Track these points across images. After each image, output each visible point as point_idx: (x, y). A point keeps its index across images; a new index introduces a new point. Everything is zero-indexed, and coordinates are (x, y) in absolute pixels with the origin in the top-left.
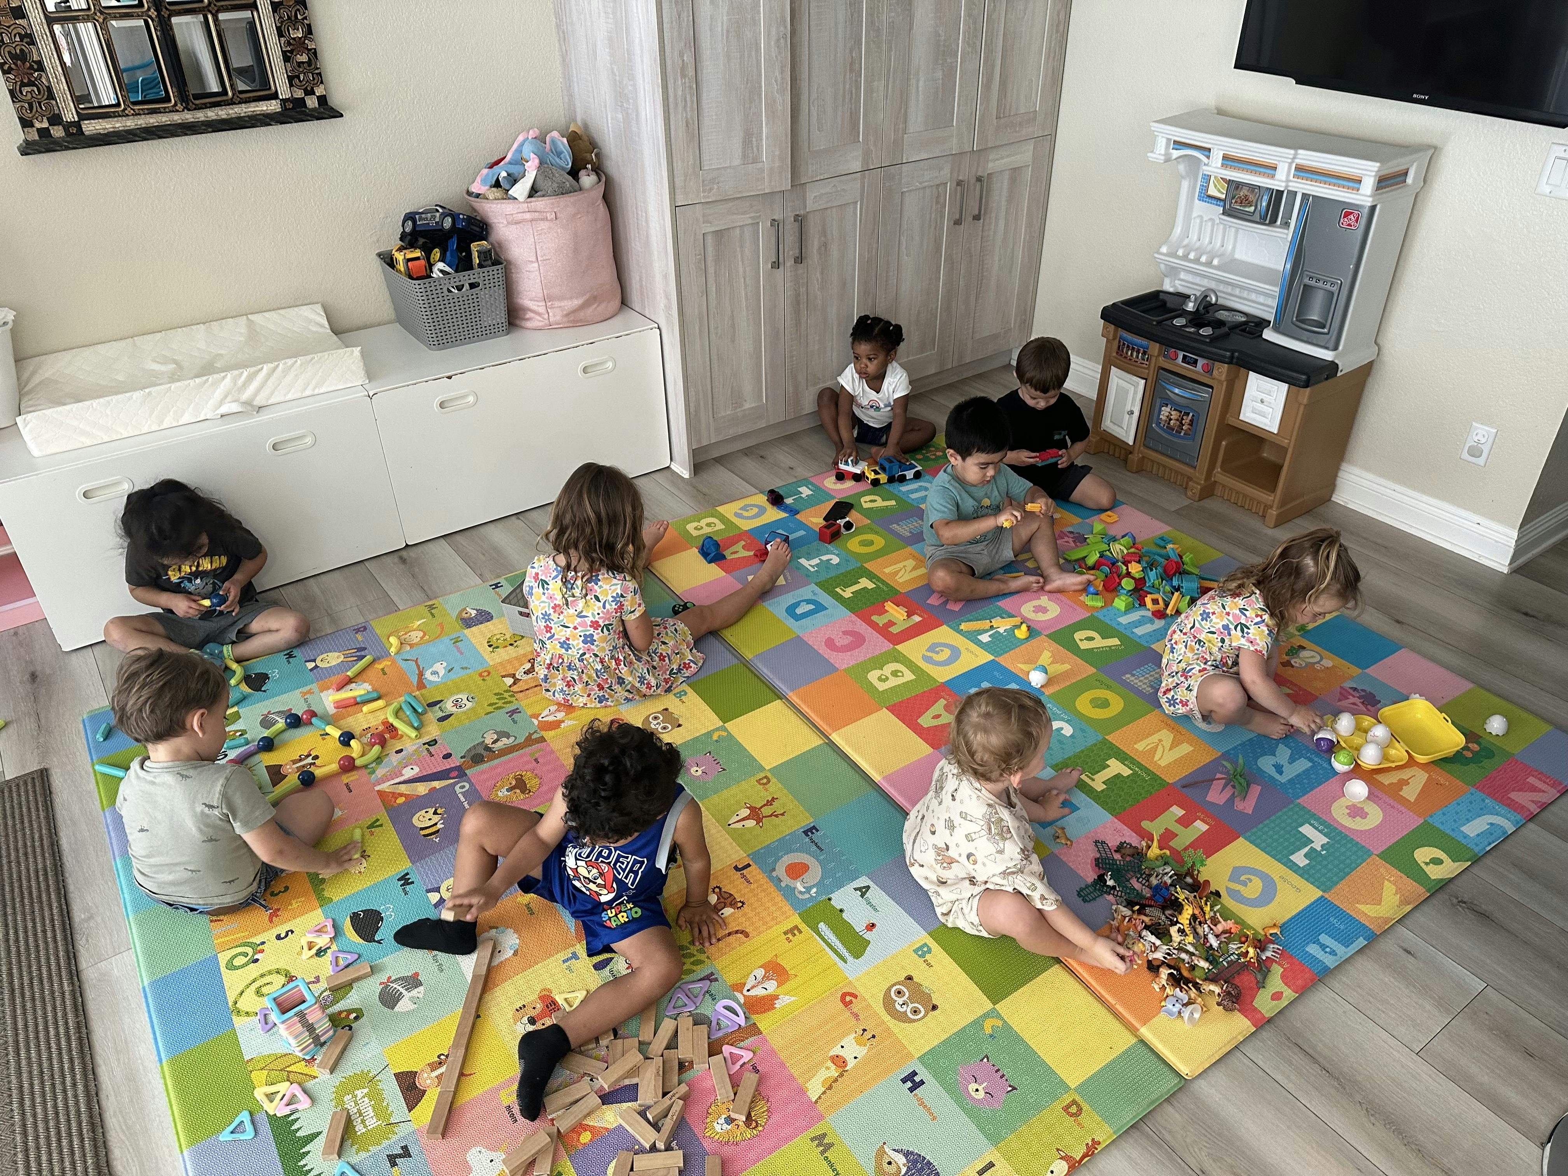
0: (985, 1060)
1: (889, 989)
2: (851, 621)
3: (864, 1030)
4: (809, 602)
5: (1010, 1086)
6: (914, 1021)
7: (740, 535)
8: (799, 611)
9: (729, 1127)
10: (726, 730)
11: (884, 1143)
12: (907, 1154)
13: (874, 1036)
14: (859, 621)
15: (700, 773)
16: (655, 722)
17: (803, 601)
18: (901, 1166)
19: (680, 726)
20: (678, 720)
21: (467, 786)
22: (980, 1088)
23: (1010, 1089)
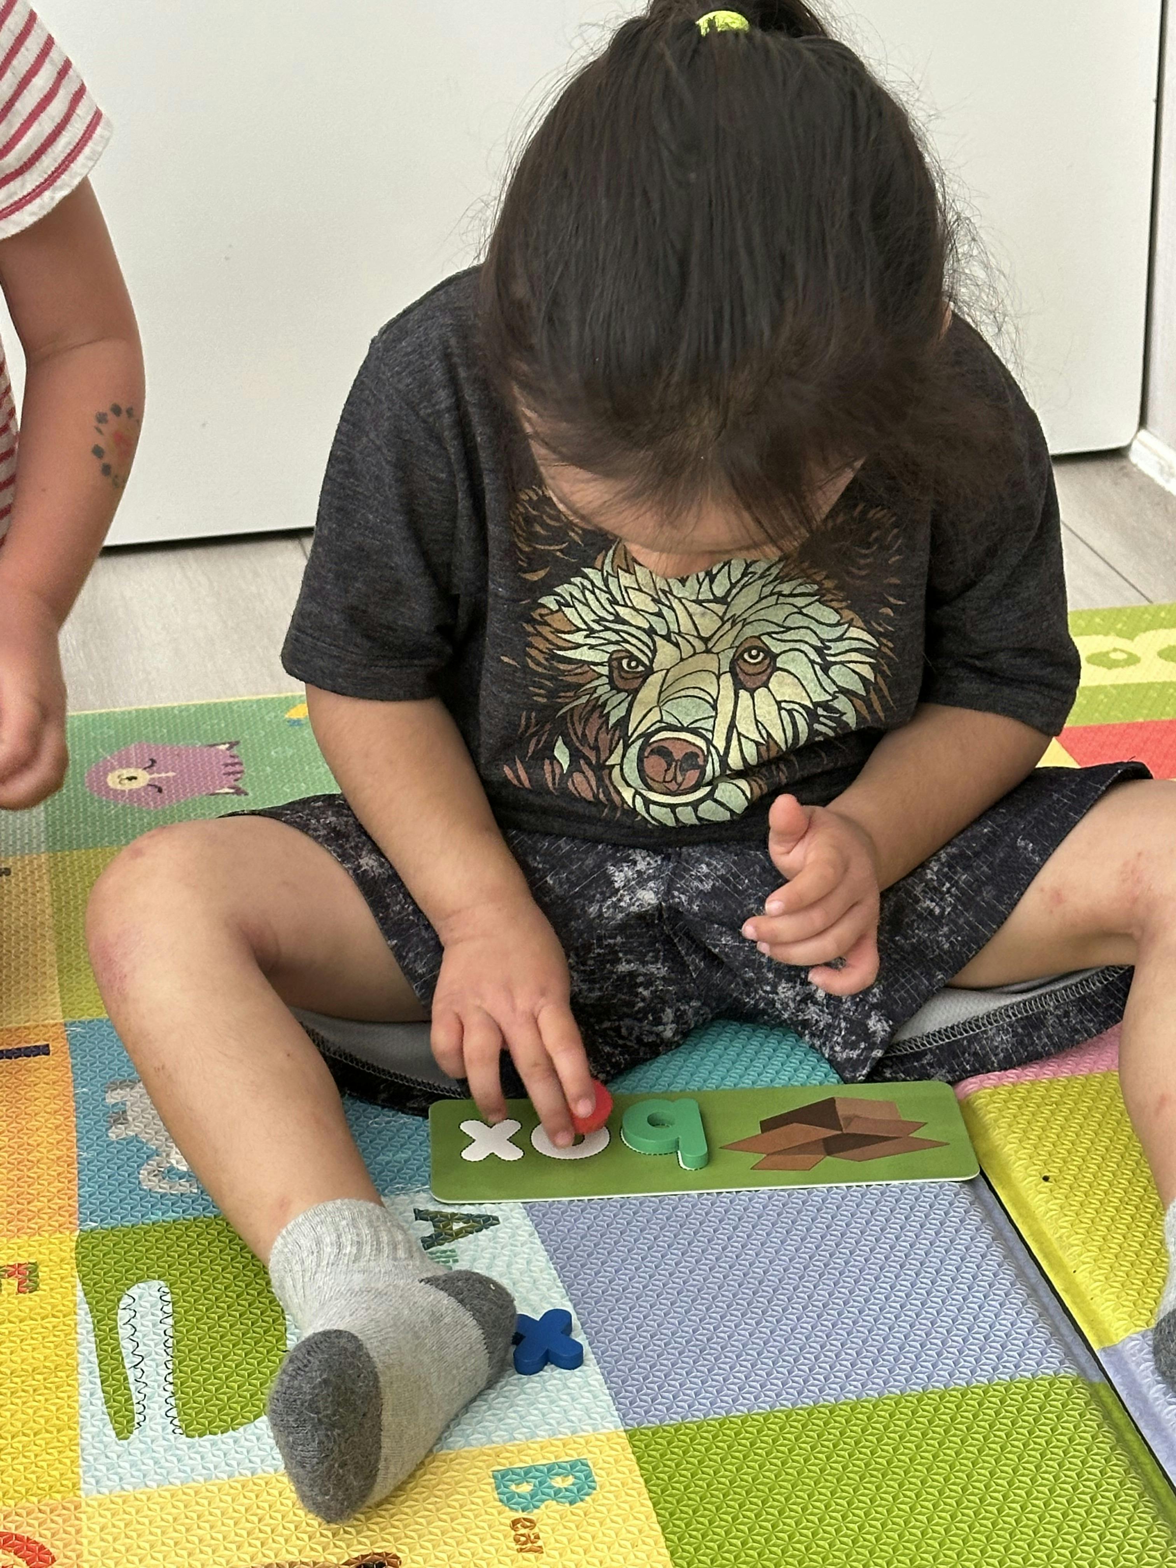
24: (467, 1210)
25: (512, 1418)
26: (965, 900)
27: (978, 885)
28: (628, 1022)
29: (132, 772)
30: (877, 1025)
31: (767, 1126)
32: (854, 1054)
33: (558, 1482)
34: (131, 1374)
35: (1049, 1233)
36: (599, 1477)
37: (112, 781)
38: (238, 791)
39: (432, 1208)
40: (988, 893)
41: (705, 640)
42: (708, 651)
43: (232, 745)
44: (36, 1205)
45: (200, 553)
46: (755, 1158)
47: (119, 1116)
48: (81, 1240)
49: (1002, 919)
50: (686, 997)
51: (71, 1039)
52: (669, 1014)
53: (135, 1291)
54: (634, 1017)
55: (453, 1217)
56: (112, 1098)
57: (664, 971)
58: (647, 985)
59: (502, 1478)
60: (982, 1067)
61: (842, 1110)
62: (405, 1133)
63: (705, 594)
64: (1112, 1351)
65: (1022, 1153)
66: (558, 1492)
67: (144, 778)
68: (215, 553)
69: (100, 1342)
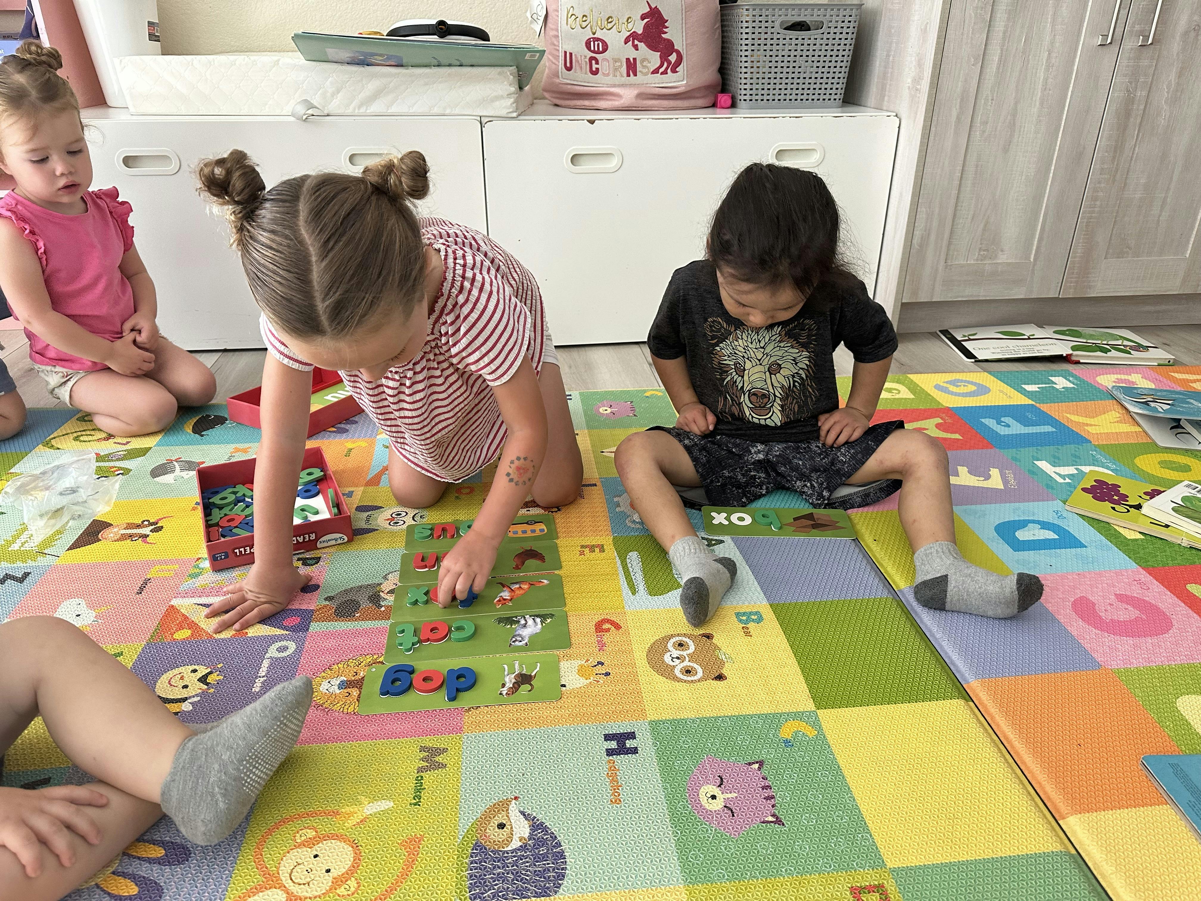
0: (756, 766)
1: (672, 636)
2: (1139, 582)
3: (601, 663)
4: (1045, 525)
5: (773, 815)
6: (680, 680)
7: (936, 410)
8: (1022, 535)
9: (338, 691)
10: (816, 724)
11: (516, 798)
12: (537, 826)
13: (607, 674)
14: (1156, 587)
15: (717, 805)
16: (676, 653)
17: (1034, 522)
18: (516, 837)
19: (720, 677)
20: (722, 663)
21: (292, 646)
22: (721, 797)
23: (771, 819)
24: (715, 538)
25: (737, 598)
26: (853, 457)
27: (856, 453)
28: (753, 488)
29: (606, 408)
30: (826, 494)
31: (795, 519)
32: (819, 502)
33: (753, 617)
34: (633, 578)
35: (878, 556)
36: (764, 616)
37: (601, 410)
38: (635, 415)
39: (706, 537)
40: (860, 456)
41: (759, 360)
42: (761, 364)
43: (632, 402)
44: (600, 528)
45: (613, 347)
46: (793, 528)
47: (618, 505)
48: (614, 539)
49: (863, 463)
50: (770, 483)
51: (602, 482)
52: (764, 487)
53: (630, 554)
54: (755, 487)
55: (712, 540)
56: (616, 499)
57: (764, 476)
58: (759, 479)
59: (738, 615)
60: (852, 507)
61: (815, 517)
62: (695, 515)
63: (758, 346)
64: (900, 591)
65: (867, 533)
66: (753, 620)
67: (609, 410)
68: (617, 347)
69: (623, 568)
